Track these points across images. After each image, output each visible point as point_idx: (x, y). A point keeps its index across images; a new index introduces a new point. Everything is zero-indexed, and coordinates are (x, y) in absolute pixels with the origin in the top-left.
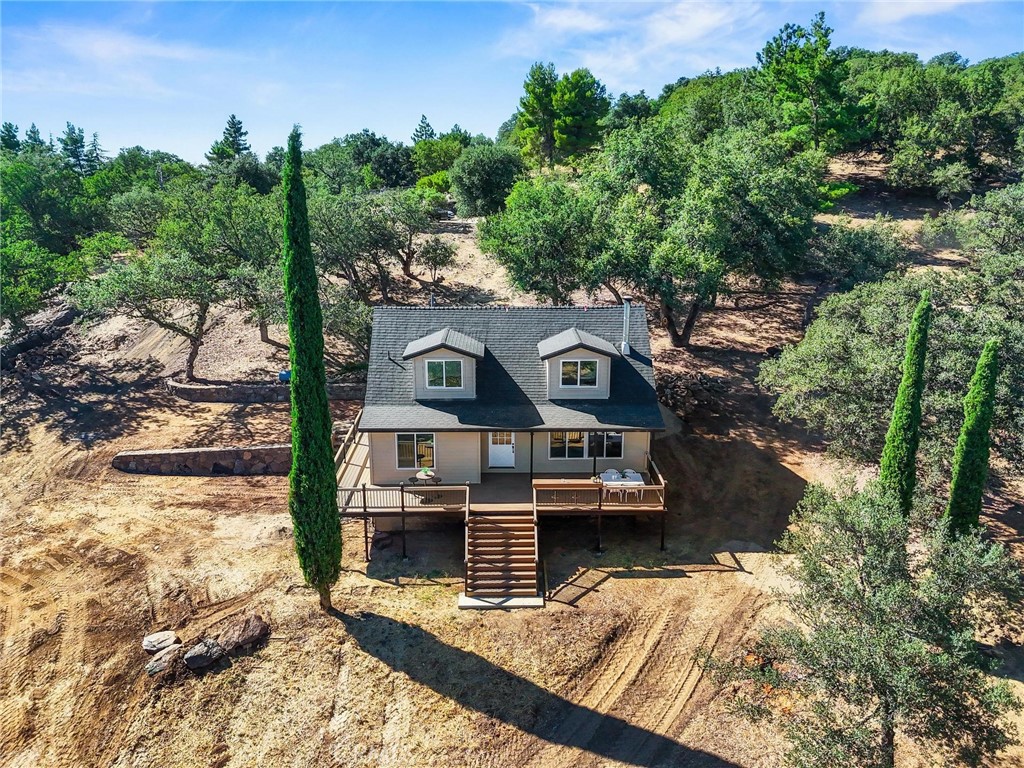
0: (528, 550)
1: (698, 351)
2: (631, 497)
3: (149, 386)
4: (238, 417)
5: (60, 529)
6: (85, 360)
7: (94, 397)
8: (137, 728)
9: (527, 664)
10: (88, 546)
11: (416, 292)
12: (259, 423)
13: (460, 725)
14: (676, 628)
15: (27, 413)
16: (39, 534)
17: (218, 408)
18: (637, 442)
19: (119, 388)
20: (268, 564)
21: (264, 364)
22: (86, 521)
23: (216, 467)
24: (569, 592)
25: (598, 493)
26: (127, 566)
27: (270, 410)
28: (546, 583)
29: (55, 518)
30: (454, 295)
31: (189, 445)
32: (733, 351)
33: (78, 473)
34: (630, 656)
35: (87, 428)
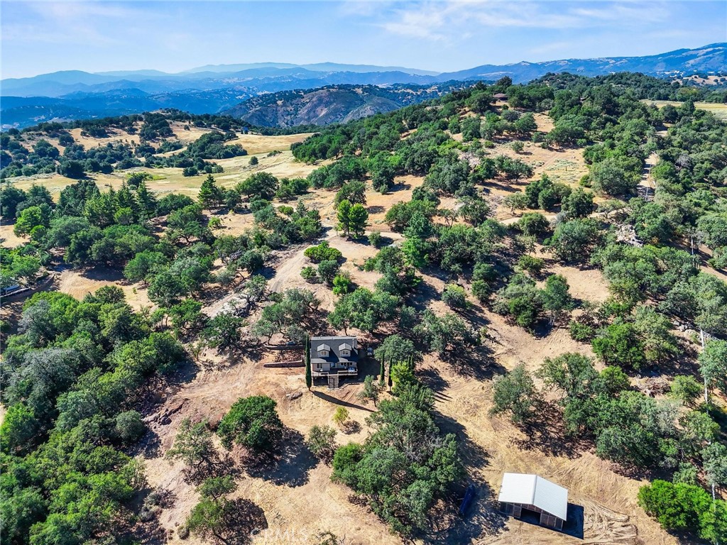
0: (337, 382)
1: (374, 334)
2: (353, 373)
3: (259, 346)
4: (282, 354)
5: (262, 379)
6: (244, 339)
7: (251, 349)
8: (290, 405)
9: (336, 397)
10: (269, 382)
11: (311, 313)
12: (286, 356)
13: (329, 404)
14: (356, 391)
15: (240, 354)
16: (260, 380)
17: (277, 352)
18: (354, 364)
19: (253, 347)
20: (298, 384)
21: (282, 339)
22: (266, 378)
23: (283, 366)
24: (342, 387)
25: (348, 373)
26: (277, 385)
27: (287, 352)
28: (339, 386)
29: (260, 377)
30: (321, 314)
31: (276, 362)
32: (381, 334)
33: (258, 367)
34: (350, 395)
35: (254, 358)
